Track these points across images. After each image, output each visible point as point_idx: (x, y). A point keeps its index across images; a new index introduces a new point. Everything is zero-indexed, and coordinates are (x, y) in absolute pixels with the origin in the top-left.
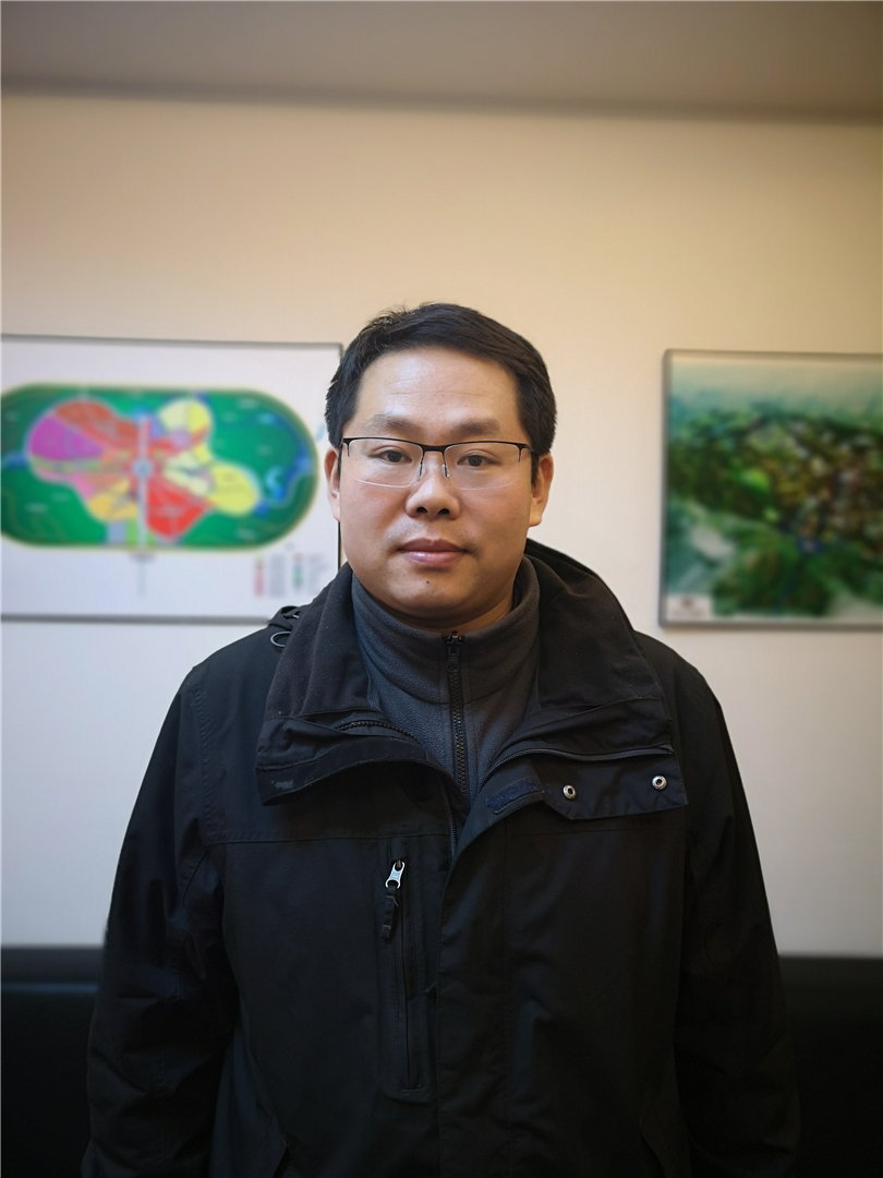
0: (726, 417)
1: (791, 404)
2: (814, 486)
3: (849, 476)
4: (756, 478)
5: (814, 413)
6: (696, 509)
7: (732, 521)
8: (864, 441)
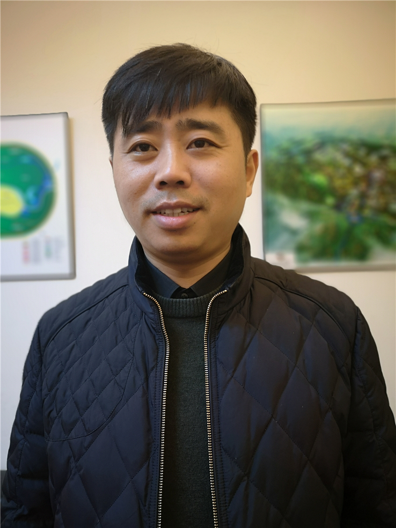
0: (298, 143)
1: (339, 133)
2: (356, 182)
3: (378, 175)
4: (319, 179)
5: (354, 137)
6: (282, 200)
7: (305, 206)
8: (386, 152)
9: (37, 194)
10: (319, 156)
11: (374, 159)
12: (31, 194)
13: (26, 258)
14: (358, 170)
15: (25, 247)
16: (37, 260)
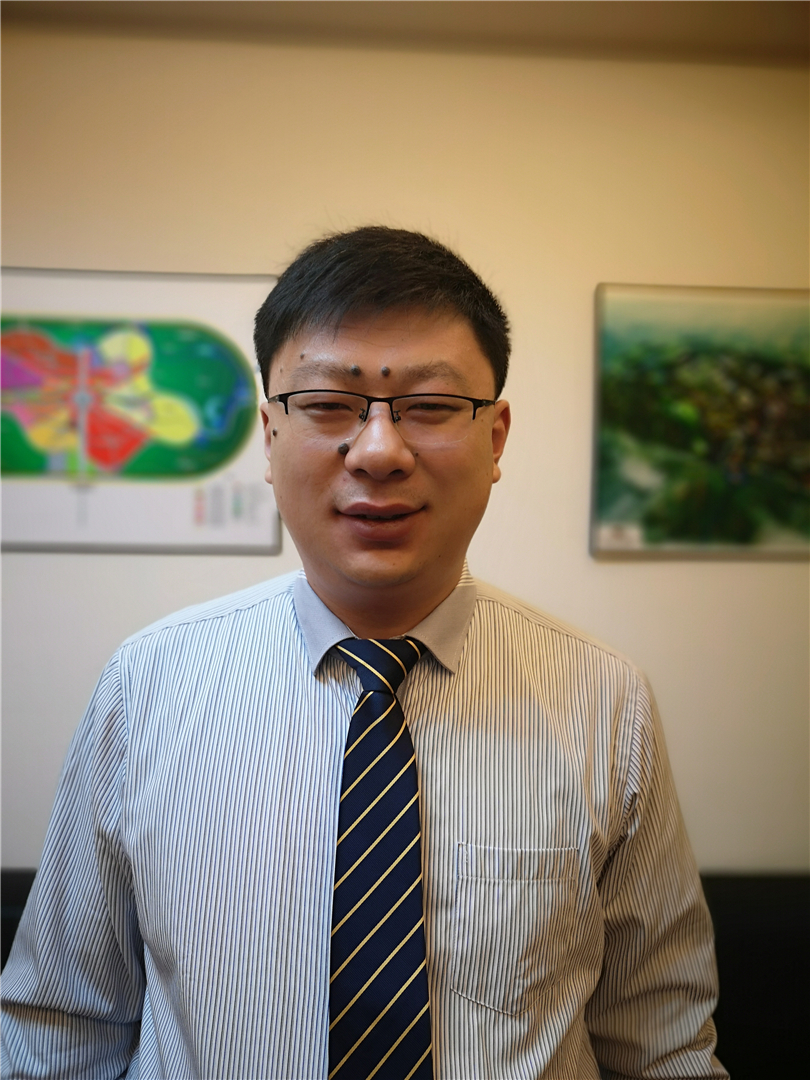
1: (720, 338)
2: (741, 418)
3: (775, 409)
4: (685, 410)
5: (742, 347)
6: (626, 441)
7: (661, 453)
8: (789, 374)
9: (223, 411)
10: (687, 375)
11: (770, 383)
12: (211, 410)
13: (199, 517)
14: (745, 399)
15: (199, 497)
16: (218, 520)
